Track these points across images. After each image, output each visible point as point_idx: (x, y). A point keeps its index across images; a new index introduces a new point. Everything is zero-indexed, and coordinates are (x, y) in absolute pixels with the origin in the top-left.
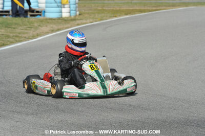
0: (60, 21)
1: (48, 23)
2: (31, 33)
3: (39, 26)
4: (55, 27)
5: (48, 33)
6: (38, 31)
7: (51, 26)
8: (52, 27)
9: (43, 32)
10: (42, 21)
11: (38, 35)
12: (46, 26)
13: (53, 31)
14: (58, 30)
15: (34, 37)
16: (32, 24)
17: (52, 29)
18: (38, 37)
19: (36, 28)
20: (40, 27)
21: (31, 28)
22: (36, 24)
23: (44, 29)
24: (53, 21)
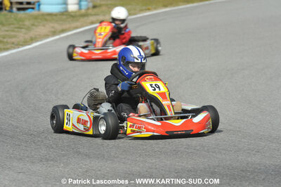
0: (64, 17)
1: (46, 20)
2: (22, 35)
3: (33, 25)
4: (58, 27)
5: (47, 36)
6: (32, 34)
7: (52, 25)
8: (53, 27)
9: (39, 35)
10: (36, 18)
11: (33, 40)
12: (44, 26)
13: (54, 33)
14: (63, 31)
15: (26, 43)
16: (21, 23)
17: (53, 30)
18: (32, 43)
19: (28, 29)
20: (34, 27)
21: (21, 28)
22: (27, 23)
23: (41, 30)
24: (54, 17)
